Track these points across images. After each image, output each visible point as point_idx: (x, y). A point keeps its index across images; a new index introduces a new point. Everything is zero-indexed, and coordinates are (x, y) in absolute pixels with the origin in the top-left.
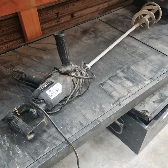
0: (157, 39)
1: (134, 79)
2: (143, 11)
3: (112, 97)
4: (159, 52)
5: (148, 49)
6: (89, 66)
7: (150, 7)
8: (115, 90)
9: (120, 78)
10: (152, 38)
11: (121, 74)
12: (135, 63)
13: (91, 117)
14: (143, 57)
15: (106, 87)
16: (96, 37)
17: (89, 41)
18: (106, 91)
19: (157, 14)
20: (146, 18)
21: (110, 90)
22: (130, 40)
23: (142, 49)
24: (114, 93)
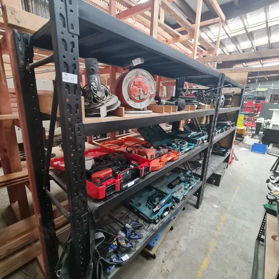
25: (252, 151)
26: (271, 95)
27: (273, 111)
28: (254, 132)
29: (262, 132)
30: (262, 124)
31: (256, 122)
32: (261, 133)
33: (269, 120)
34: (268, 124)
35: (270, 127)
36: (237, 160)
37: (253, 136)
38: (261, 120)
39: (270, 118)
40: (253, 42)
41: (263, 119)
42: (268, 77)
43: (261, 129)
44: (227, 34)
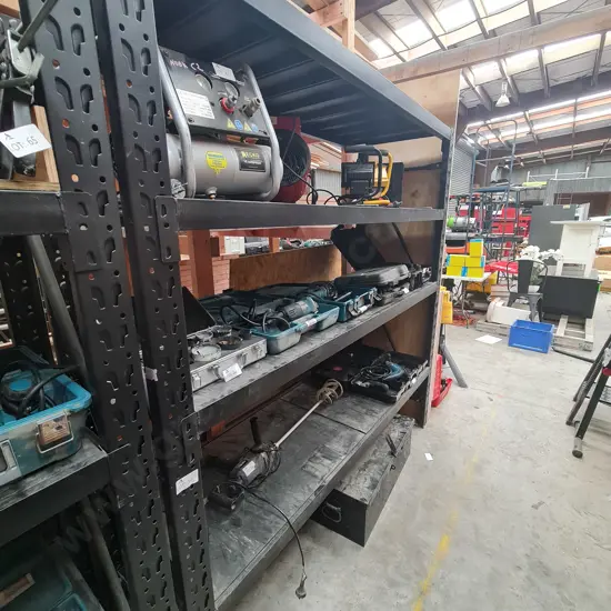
0: (344, 413)
1: (330, 456)
2: (325, 388)
3: (316, 477)
4: (347, 427)
5: (337, 425)
6: (277, 445)
7: (330, 384)
8: (317, 470)
9: (317, 458)
10: (338, 413)
11: (319, 454)
12: (329, 441)
13: (302, 498)
14: (334, 433)
15: (309, 469)
16: (284, 419)
17: (279, 425)
18: (309, 473)
19: (338, 390)
20: (327, 395)
21: (313, 470)
22: (315, 418)
23: (332, 426)
24: (317, 473)
25: (510, 344)
26: (556, 195)
27: (562, 226)
28: (515, 289)
29: (537, 288)
30: (535, 265)
31: (517, 258)
32: (534, 289)
33: (551, 251)
34: (551, 261)
35: (558, 271)
36: (462, 384)
37: (512, 301)
38: (531, 253)
39: (556, 247)
40: (503, 64)
41: (537, 249)
42: (545, 157)
43: (534, 277)
44: (435, 37)
